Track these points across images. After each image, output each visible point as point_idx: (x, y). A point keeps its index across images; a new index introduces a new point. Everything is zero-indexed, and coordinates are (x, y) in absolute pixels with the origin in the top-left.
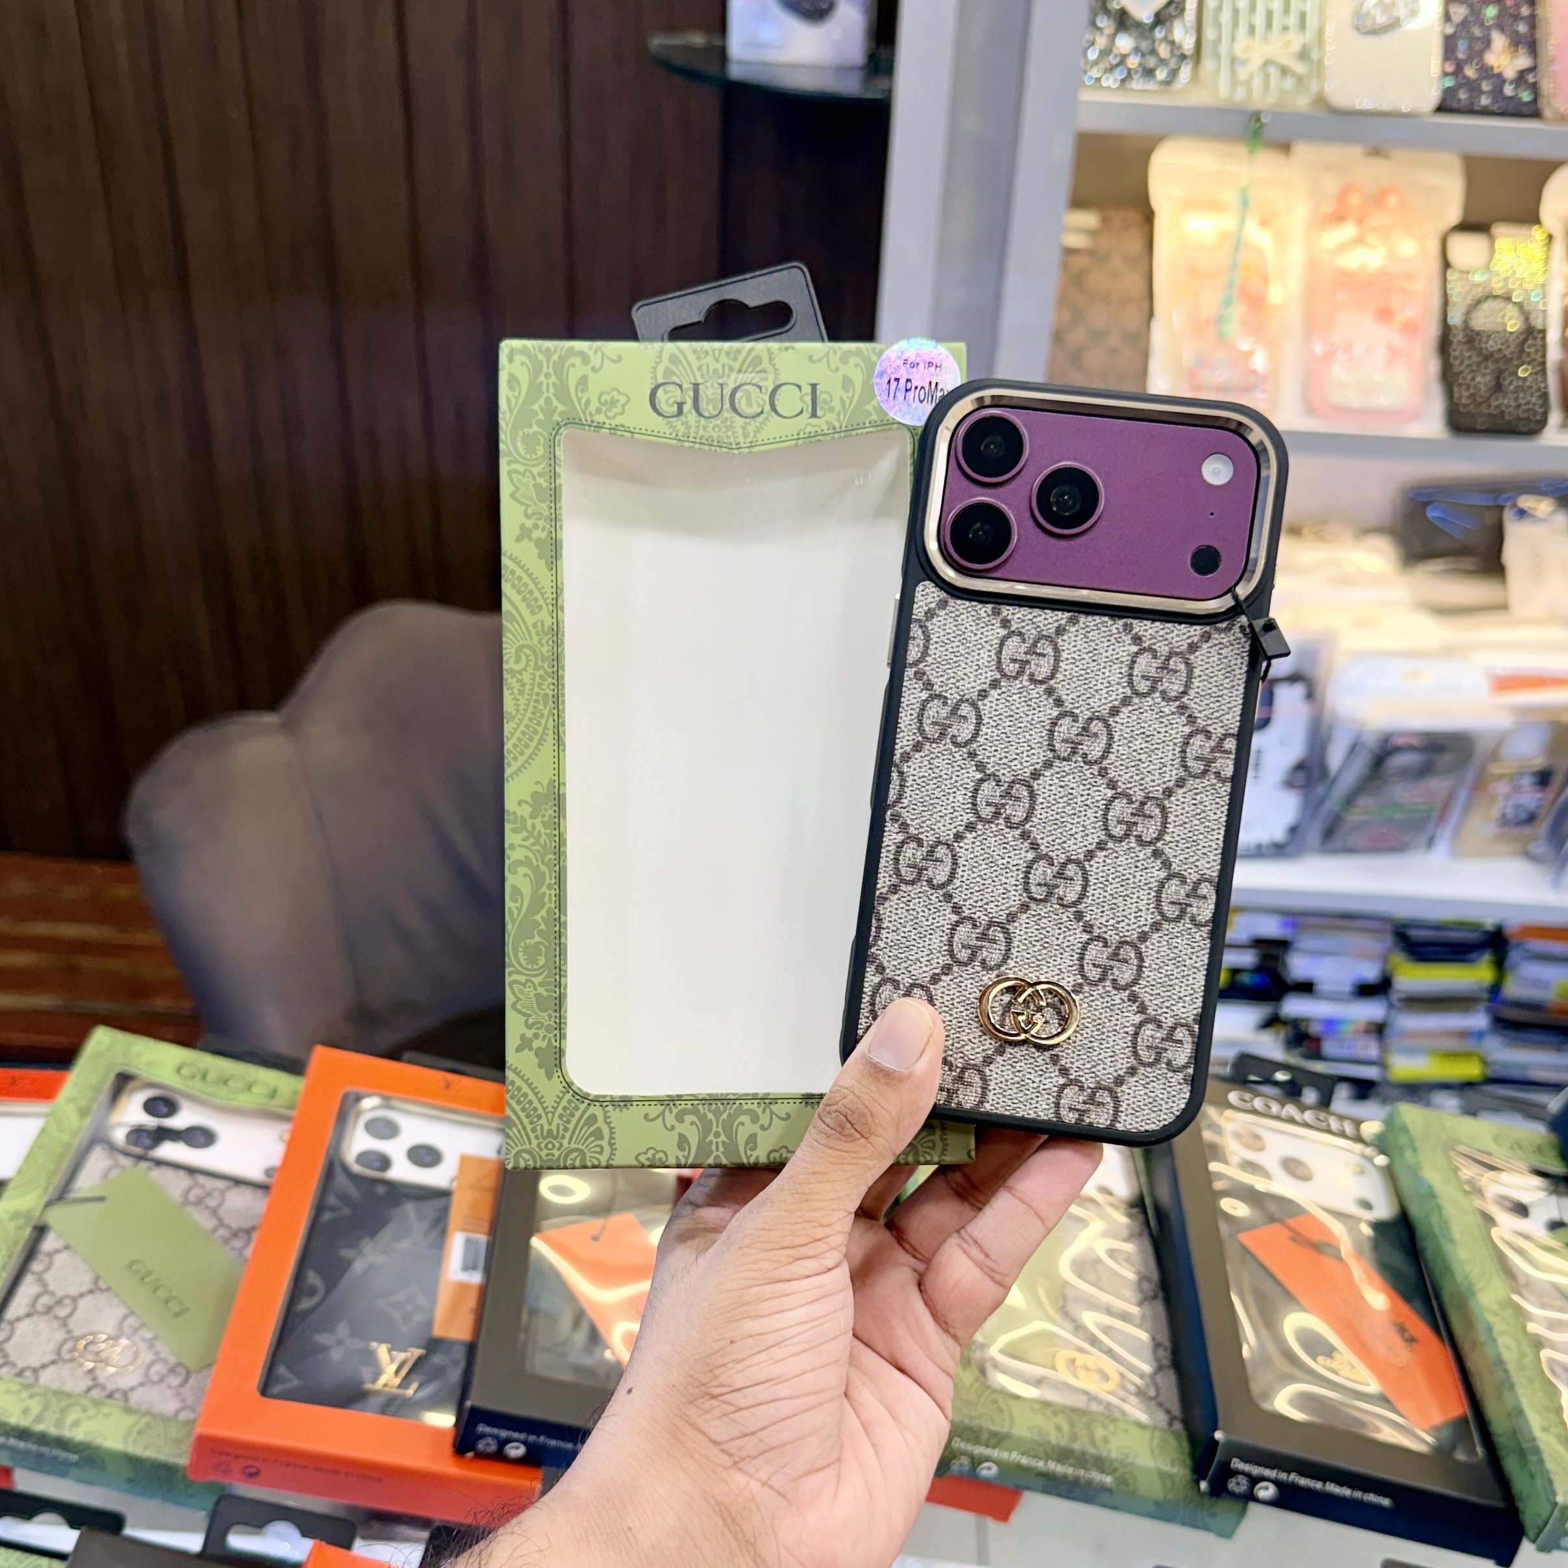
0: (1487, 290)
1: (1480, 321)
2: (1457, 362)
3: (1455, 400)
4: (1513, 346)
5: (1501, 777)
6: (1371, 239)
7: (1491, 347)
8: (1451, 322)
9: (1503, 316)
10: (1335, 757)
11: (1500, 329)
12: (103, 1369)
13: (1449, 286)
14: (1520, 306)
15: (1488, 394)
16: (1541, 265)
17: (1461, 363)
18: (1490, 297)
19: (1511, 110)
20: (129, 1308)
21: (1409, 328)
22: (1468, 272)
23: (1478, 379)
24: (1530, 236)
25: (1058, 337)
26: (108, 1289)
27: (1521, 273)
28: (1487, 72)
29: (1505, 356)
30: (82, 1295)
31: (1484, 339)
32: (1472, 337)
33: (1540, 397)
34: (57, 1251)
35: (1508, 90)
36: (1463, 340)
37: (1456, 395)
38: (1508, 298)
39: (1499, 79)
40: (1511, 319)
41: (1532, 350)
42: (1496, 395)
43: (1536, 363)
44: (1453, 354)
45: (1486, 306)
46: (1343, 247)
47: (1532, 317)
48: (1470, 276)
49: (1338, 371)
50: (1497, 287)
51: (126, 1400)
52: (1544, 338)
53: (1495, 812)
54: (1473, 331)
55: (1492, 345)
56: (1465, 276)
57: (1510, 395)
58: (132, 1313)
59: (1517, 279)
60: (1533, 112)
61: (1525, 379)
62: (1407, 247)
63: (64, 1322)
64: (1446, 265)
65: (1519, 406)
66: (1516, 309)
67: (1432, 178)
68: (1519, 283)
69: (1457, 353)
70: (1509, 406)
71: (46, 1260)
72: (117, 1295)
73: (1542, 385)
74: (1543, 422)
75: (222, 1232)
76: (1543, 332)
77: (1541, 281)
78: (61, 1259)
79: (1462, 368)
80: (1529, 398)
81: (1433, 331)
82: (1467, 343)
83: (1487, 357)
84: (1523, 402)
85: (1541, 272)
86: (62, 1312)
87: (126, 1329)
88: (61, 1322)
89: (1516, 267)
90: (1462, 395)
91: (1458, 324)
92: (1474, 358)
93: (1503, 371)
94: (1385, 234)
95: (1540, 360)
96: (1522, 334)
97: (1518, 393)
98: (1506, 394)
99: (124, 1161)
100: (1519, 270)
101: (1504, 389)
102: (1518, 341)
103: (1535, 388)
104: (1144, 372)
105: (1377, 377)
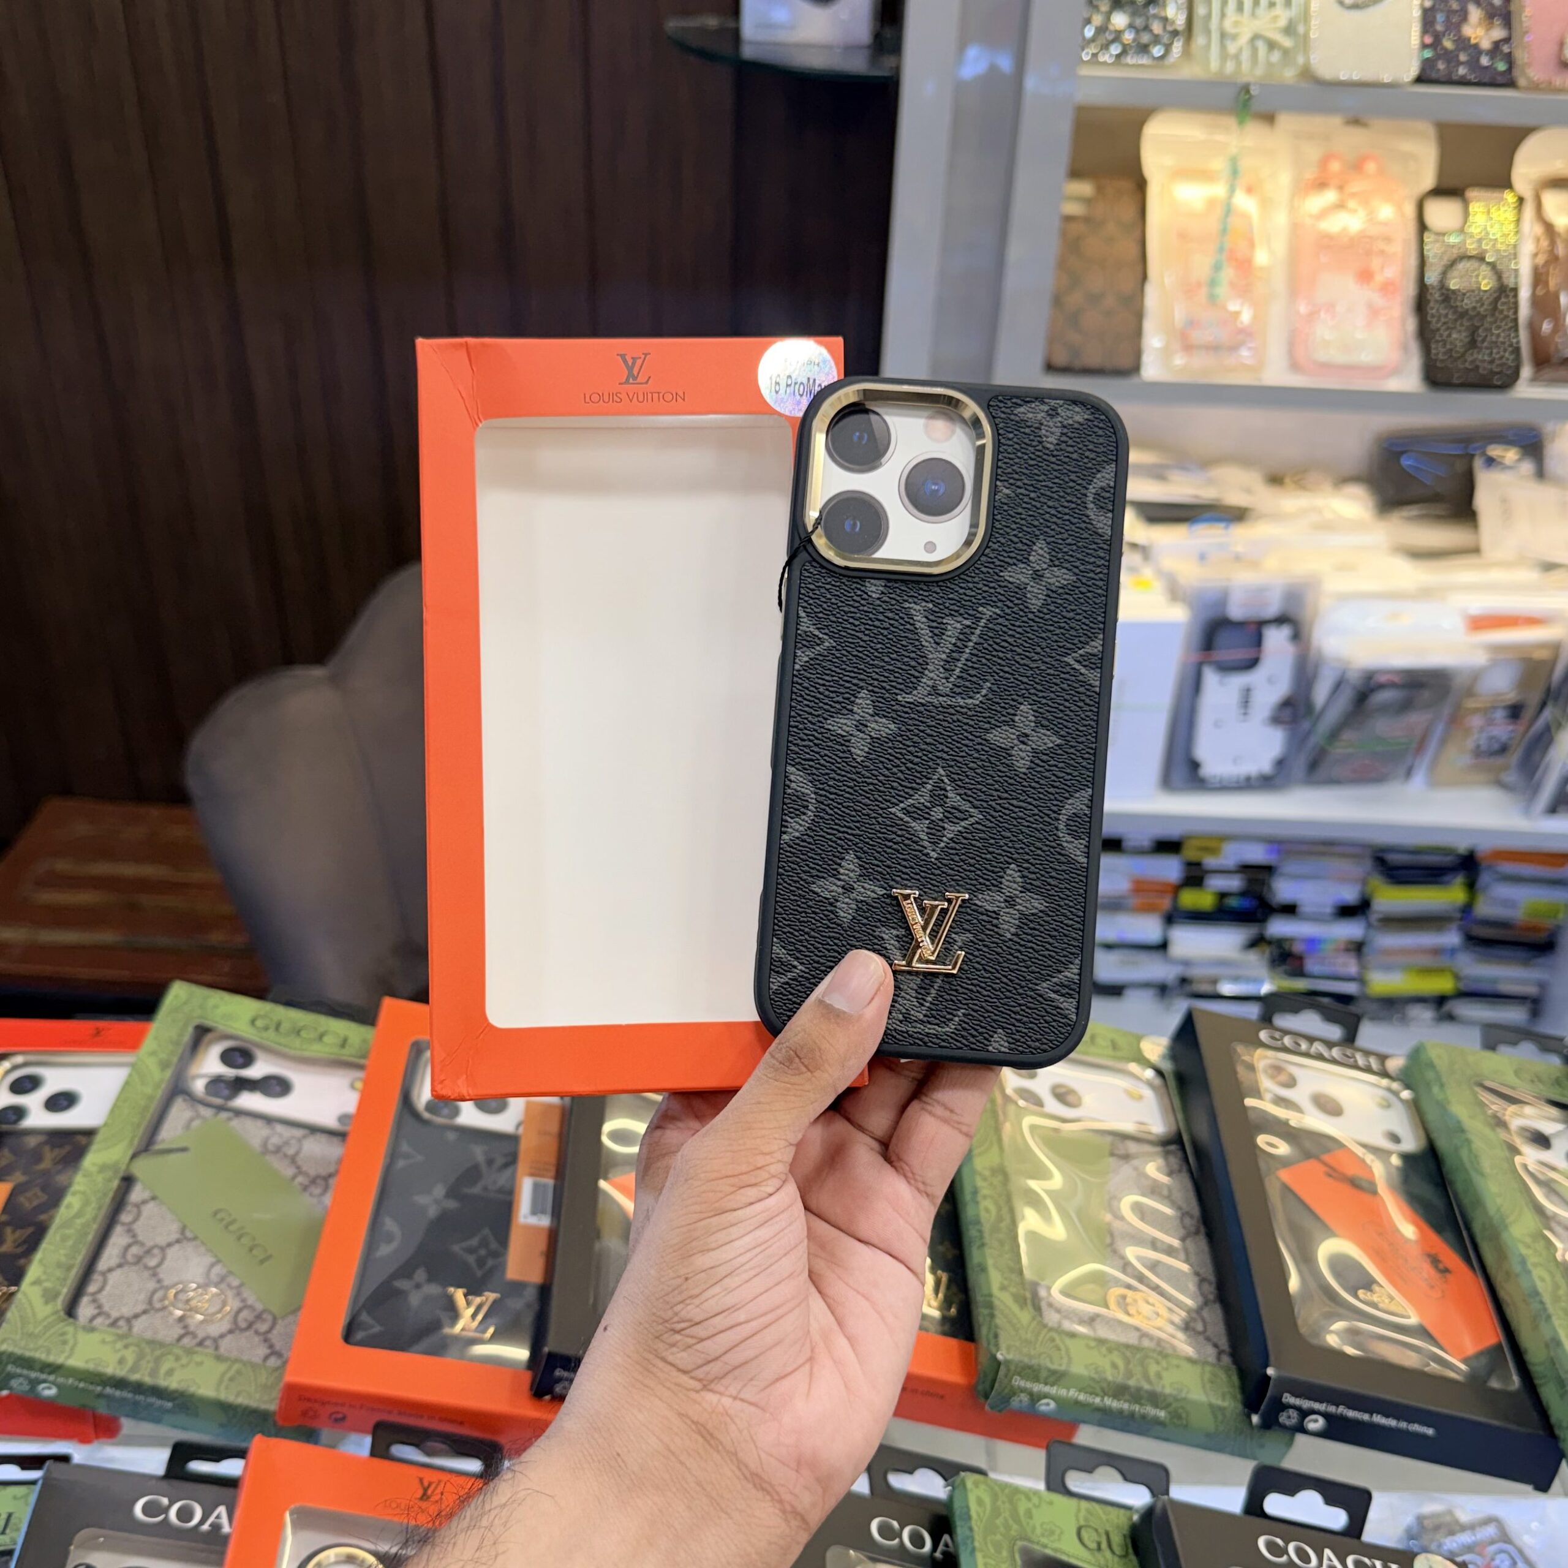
0: (1462, 250)
1: (1456, 281)
2: (1434, 320)
3: (1432, 357)
4: (1486, 303)
5: (1475, 711)
6: (1352, 204)
7: (1466, 304)
8: (1427, 281)
9: (1477, 276)
10: (1320, 695)
11: (1474, 286)
12: (192, 1317)
13: (1426, 248)
14: (1493, 266)
15: (1462, 350)
16: (1512, 226)
17: (1438, 321)
18: (1464, 257)
19: (1487, 80)
20: (216, 1256)
21: (1387, 288)
22: (1444, 234)
23: (1454, 336)
24: (1502, 199)
25: (1057, 301)
26: (195, 1238)
27: (1494, 234)
28: (1464, 44)
29: (1479, 313)
30: (169, 1245)
31: (1459, 298)
32: (1448, 296)
33: (1512, 353)
34: (144, 1202)
35: (1485, 61)
36: (1440, 299)
37: (1433, 351)
38: (1481, 258)
39: (1476, 50)
40: (1484, 279)
41: (1505, 307)
42: (1471, 351)
43: (1509, 319)
44: (1431, 312)
45: (1461, 266)
46: (1324, 213)
47: (1505, 276)
48: (1446, 238)
49: (1324, 331)
50: (1471, 247)
51: (217, 1348)
52: (1516, 296)
53: (1470, 744)
54: (1448, 290)
55: (1468, 303)
56: (1441, 238)
57: (1484, 351)
58: (219, 1261)
59: (1491, 240)
60: (1507, 81)
61: (1498, 335)
62: (1386, 212)
63: (154, 1272)
64: (1422, 227)
66: (1489, 268)
67: (1407, 146)
68: (1492, 243)
69: (1434, 311)
70: (1484, 361)
71: (135, 1210)
72: (203, 1243)
73: (1514, 341)
74: (1515, 376)
75: (300, 1179)
76: (1515, 290)
77: (1512, 241)
78: (149, 1209)
79: (1439, 325)
80: (1502, 353)
81: (1410, 290)
82: (1444, 301)
83: (1463, 314)
84: (1497, 356)
85: (1512, 234)
86: (152, 1262)
87: (214, 1278)
88: (151, 1272)
89: (1489, 229)
90: (1439, 351)
91: (1435, 284)
92: (1450, 316)
93: (1478, 328)
94: (1365, 199)
95: (1513, 317)
96: (1495, 292)
97: (1491, 348)
98: (1481, 349)
99: (207, 1112)
100: (1491, 231)
101: (1479, 345)
102: (1491, 299)
103: (1507, 343)
104: (1138, 333)
105: (1359, 336)
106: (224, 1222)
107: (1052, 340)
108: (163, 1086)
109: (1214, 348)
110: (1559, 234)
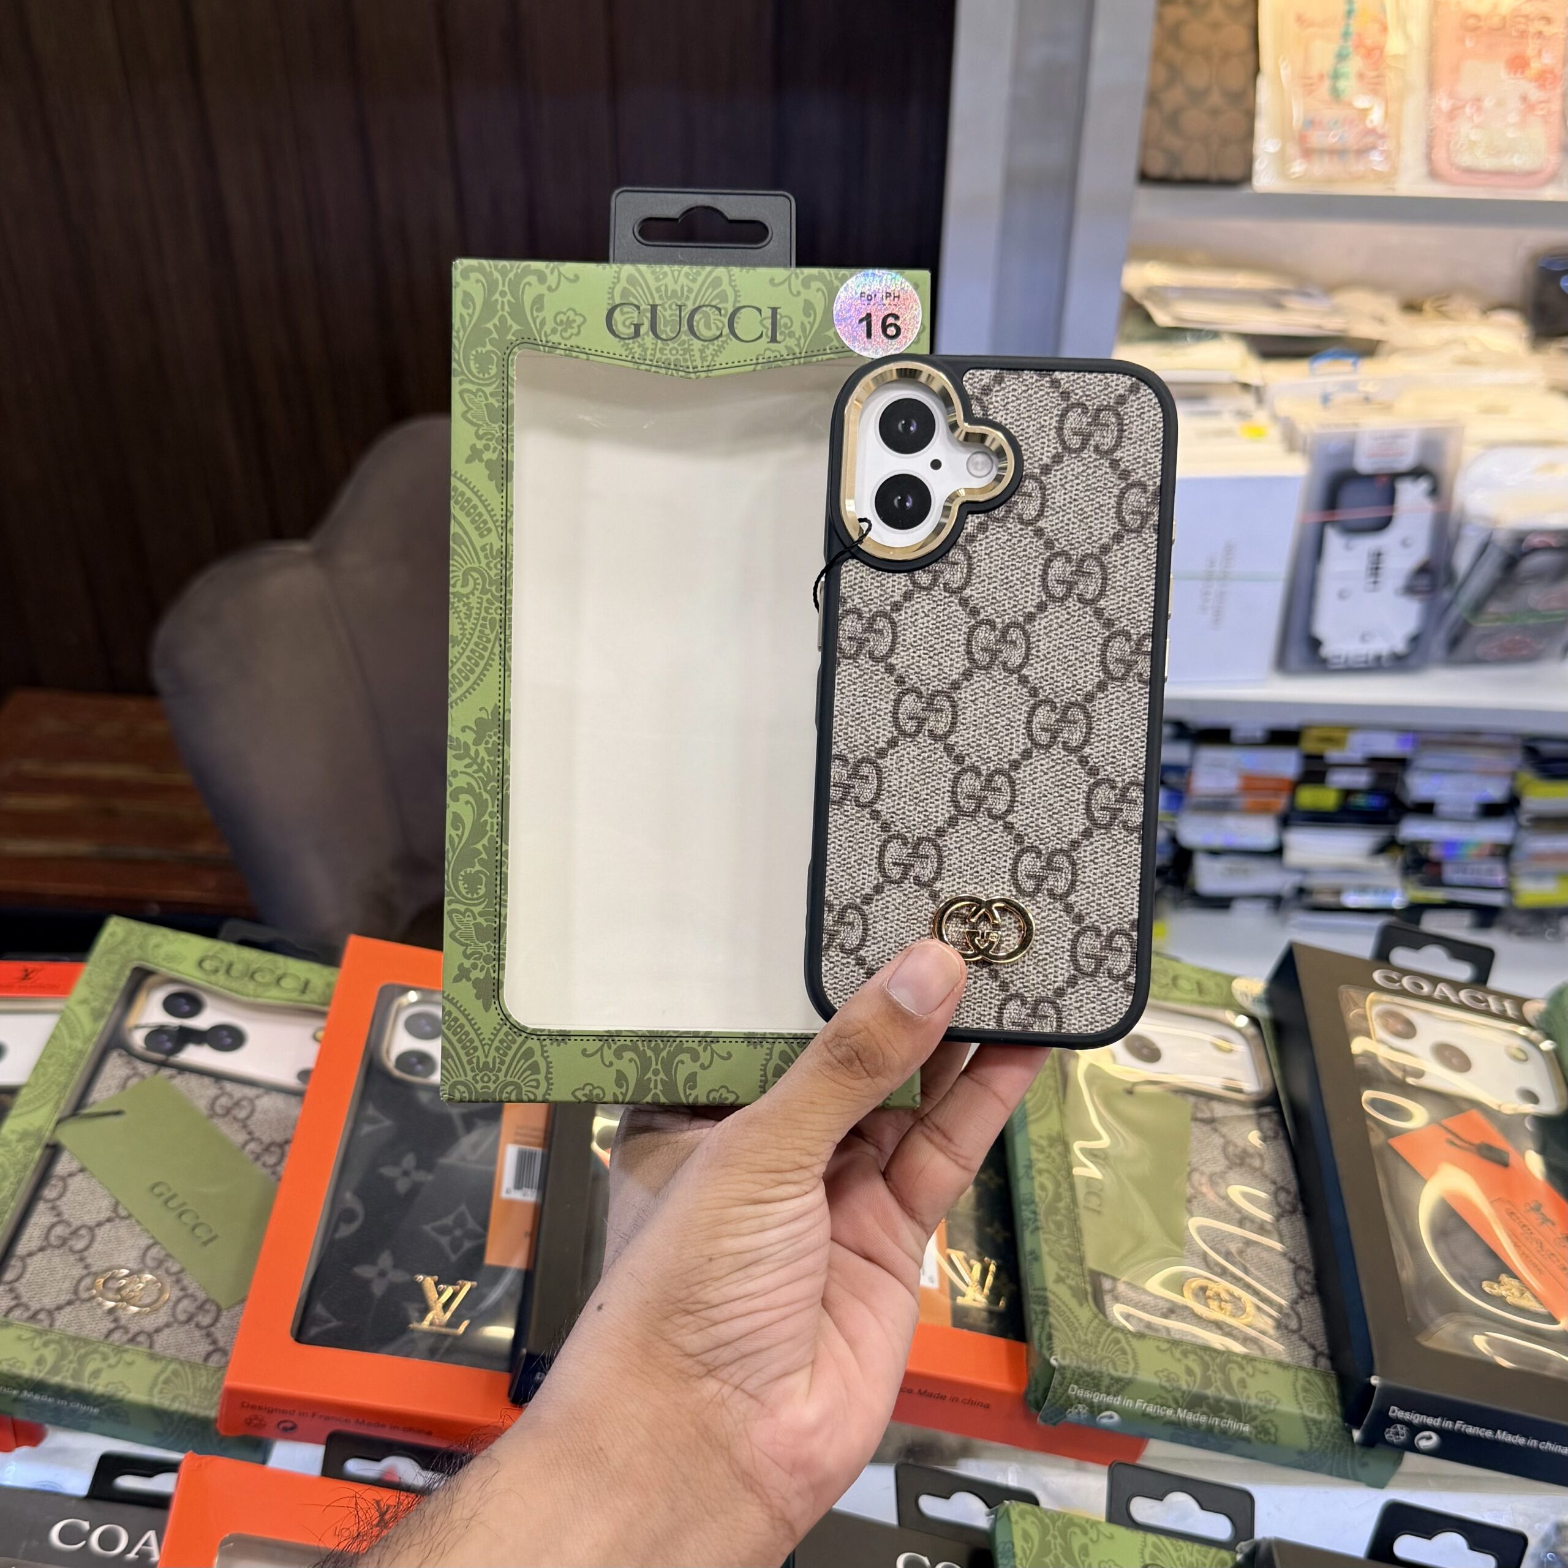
10: (1463, 559)
12: (124, 1309)
20: (152, 1237)
21: (1545, 78)
25: (1153, 99)
26: (129, 1216)
30: (99, 1224)
34: (71, 1175)
49: (1466, 130)
51: (151, 1346)
58: (156, 1243)
63: (81, 1256)
71: (61, 1184)
72: (139, 1223)
75: (252, 1146)
78: (76, 1183)
86: (80, 1245)
87: (150, 1262)
88: (77, 1256)
99: (143, 1068)
104: (1249, 135)
105: (1511, 134)
106: (163, 1198)
107: (1145, 145)
108: (95, 1039)
109: (1337, 153)
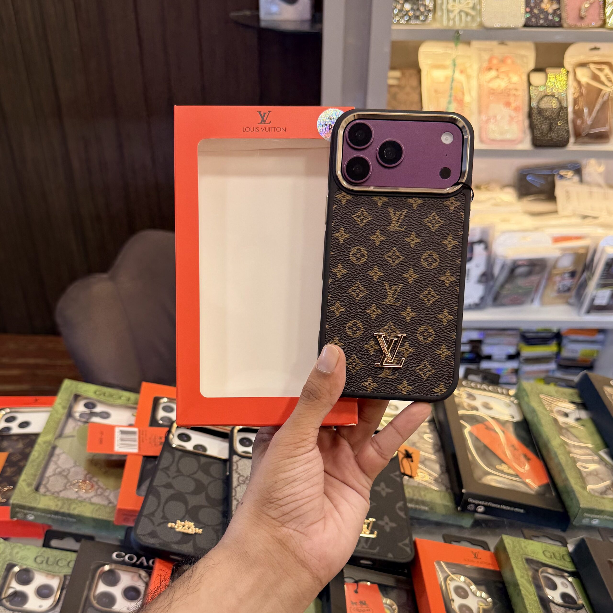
0: (545, 93)
1: (544, 105)
3: (535, 135)
4: (556, 113)
5: (557, 274)
7: (547, 114)
8: (532, 106)
9: (552, 102)
10: (497, 270)
11: (551, 107)
13: (531, 92)
14: (558, 98)
15: (547, 132)
16: (565, 82)
17: (537, 121)
18: (546, 95)
19: (551, 25)
21: (516, 109)
22: (538, 87)
23: (543, 127)
24: (560, 72)
28: (542, 11)
29: (553, 117)
31: (545, 112)
32: (540, 111)
33: (566, 132)
34: (61, 454)
35: (550, 17)
36: (537, 112)
37: (535, 133)
38: (553, 96)
39: (547, 13)
40: (554, 104)
41: (563, 115)
42: (550, 132)
43: (564, 119)
44: (533, 117)
45: (545, 99)
46: (491, 80)
47: (562, 102)
48: (539, 88)
49: (492, 126)
50: (549, 92)
52: (567, 110)
53: (556, 288)
54: (541, 109)
55: (548, 114)
57: (555, 132)
59: (557, 88)
60: (559, 25)
61: (560, 125)
62: (515, 79)
64: (530, 84)
65: (559, 136)
66: (556, 100)
67: (523, 52)
68: (557, 90)
69: (535, 117)
70: (555, 136)
71: (58, 456)
73: (567, 128)
74: (567, 142)
76: (567, 108)
77: (565, 89)
78: (62, 456)
79: (537, 123)
80: (562, 133)
81: (526, 109)
82: (539, 113)
83: (546, 118)
84: (560, 134)
85: (565, 85)
88: (65, 477)
89: (556, 84)
90: (537, 133)
91: (535, 106)
92: (541, 119)
93: (552, 123)
94: (507, 73)
95: (566, 118)
96: (559, 109)
97: (558, 131)
98: (554, 132)
99: (79, 423)
100: (557, 85)
101: (553, 130)
102: (558, 111)
103: (564, 129)
105: (506, 128)
108: (64, 415)
110: (583, 85)
